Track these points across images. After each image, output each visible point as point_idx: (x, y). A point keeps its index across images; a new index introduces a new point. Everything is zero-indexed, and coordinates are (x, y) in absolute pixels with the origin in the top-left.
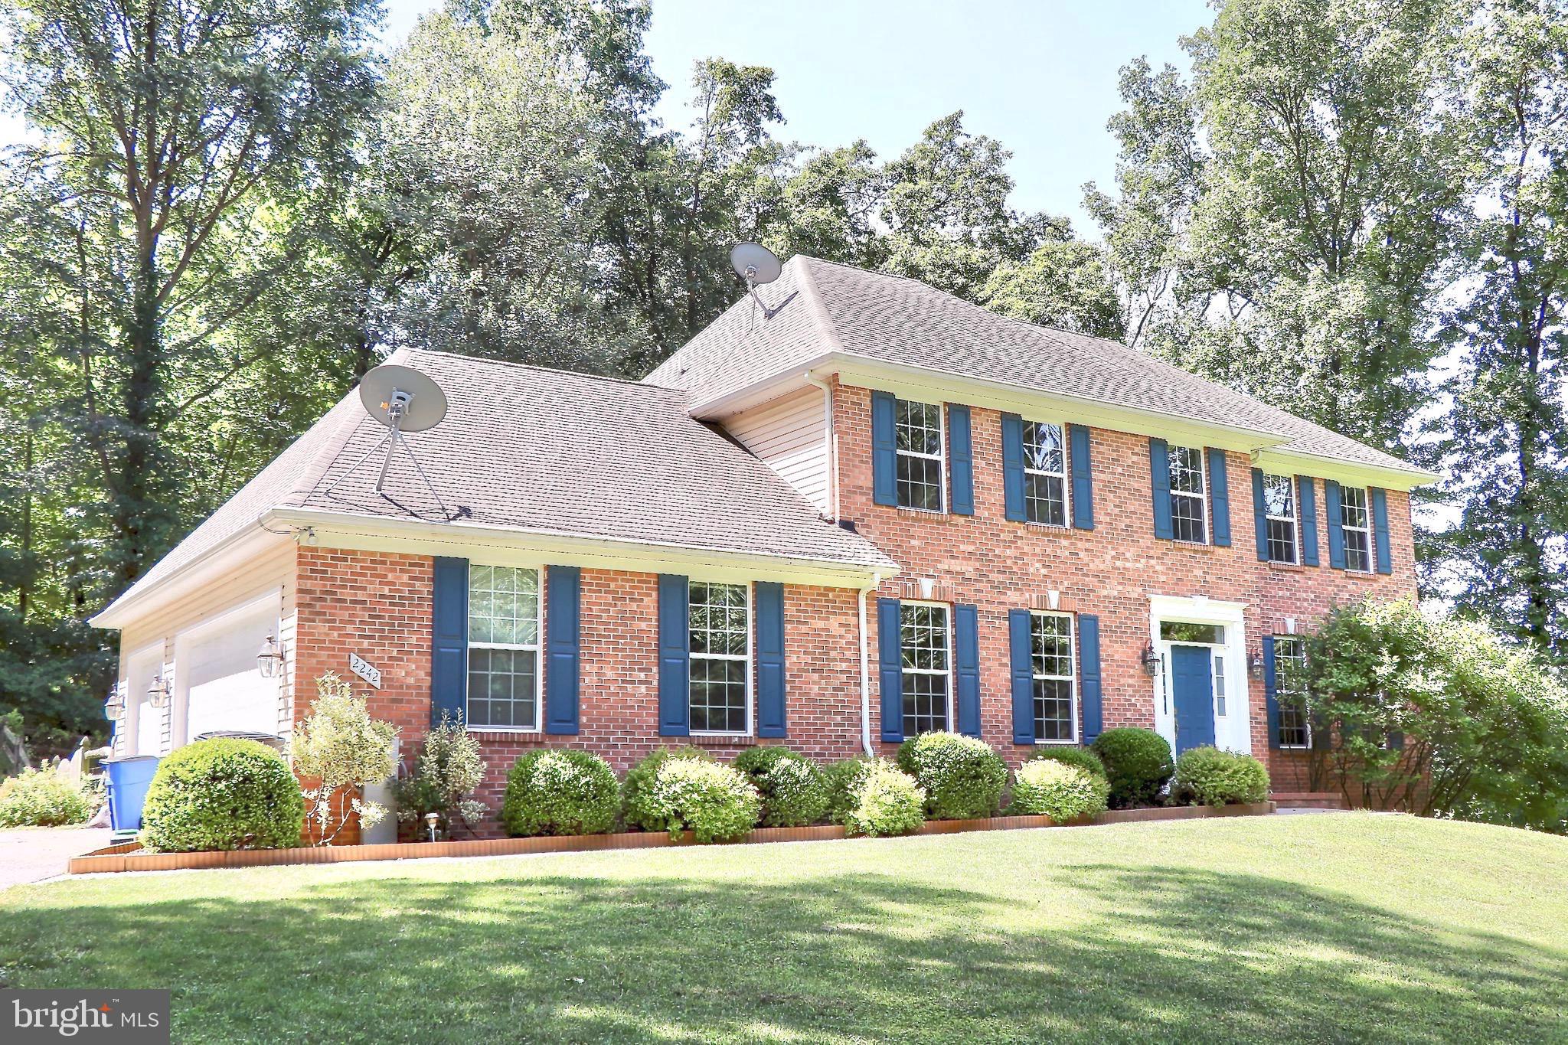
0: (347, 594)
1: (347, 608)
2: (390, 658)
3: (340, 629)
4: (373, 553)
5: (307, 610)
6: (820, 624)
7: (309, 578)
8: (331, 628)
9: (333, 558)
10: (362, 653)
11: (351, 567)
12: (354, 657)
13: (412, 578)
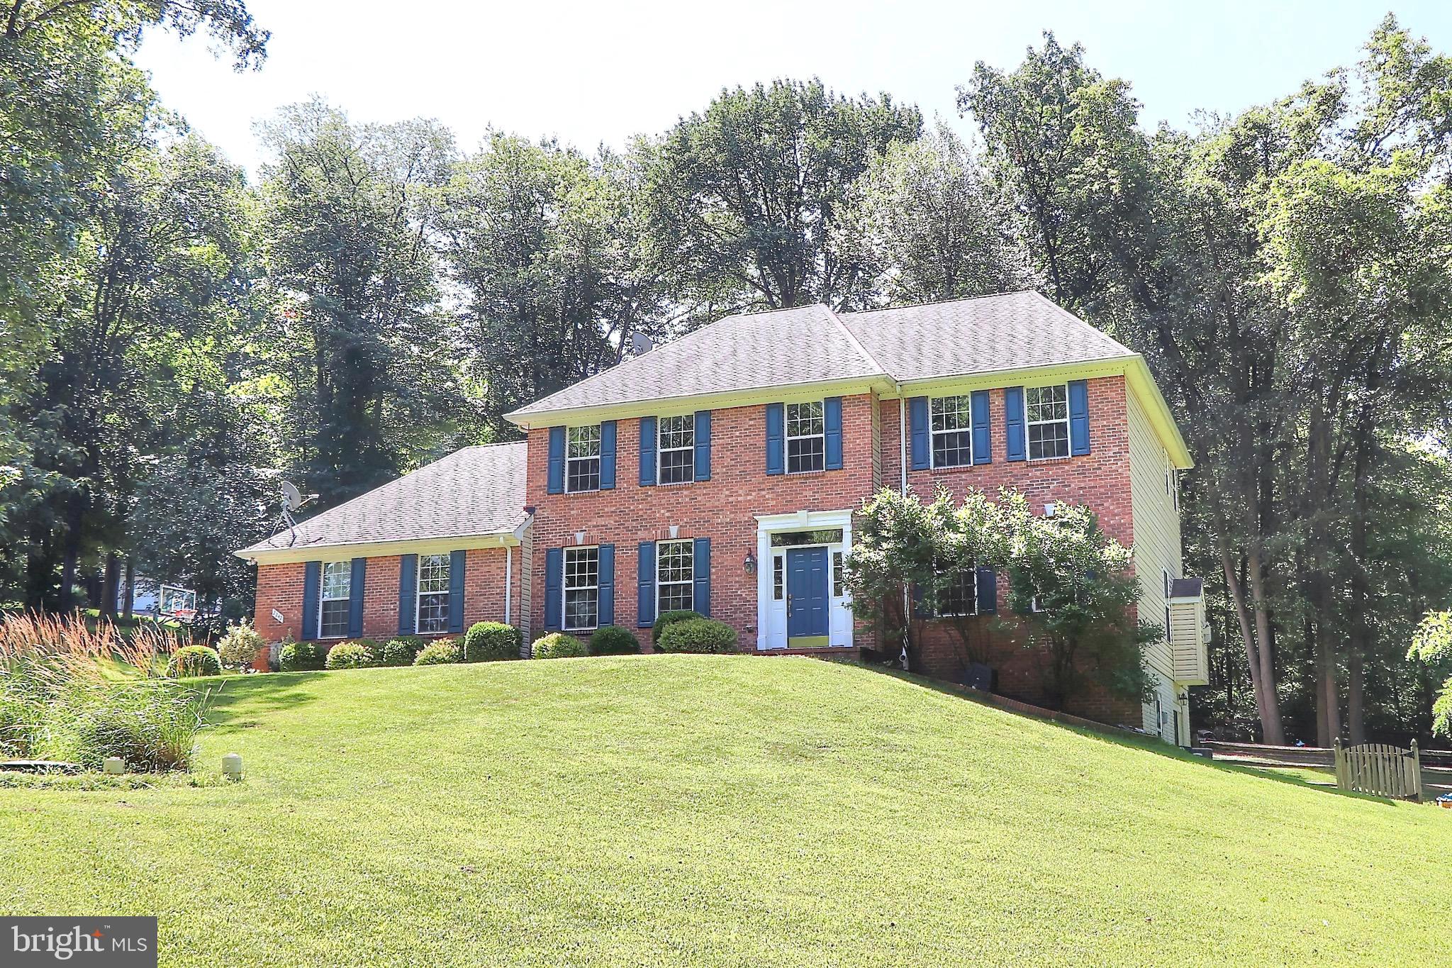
0: (274, 584)
1: (273, 590)
2: (288, 609)
3: (271, 598)
4: (283, 565)
6: (486, 569)
7: (261, 579)
8: (268, 599)
9: (270, 569)
10: (278, 608)
11: (275, 572)
12: (274, 610)
13: (297, 573)
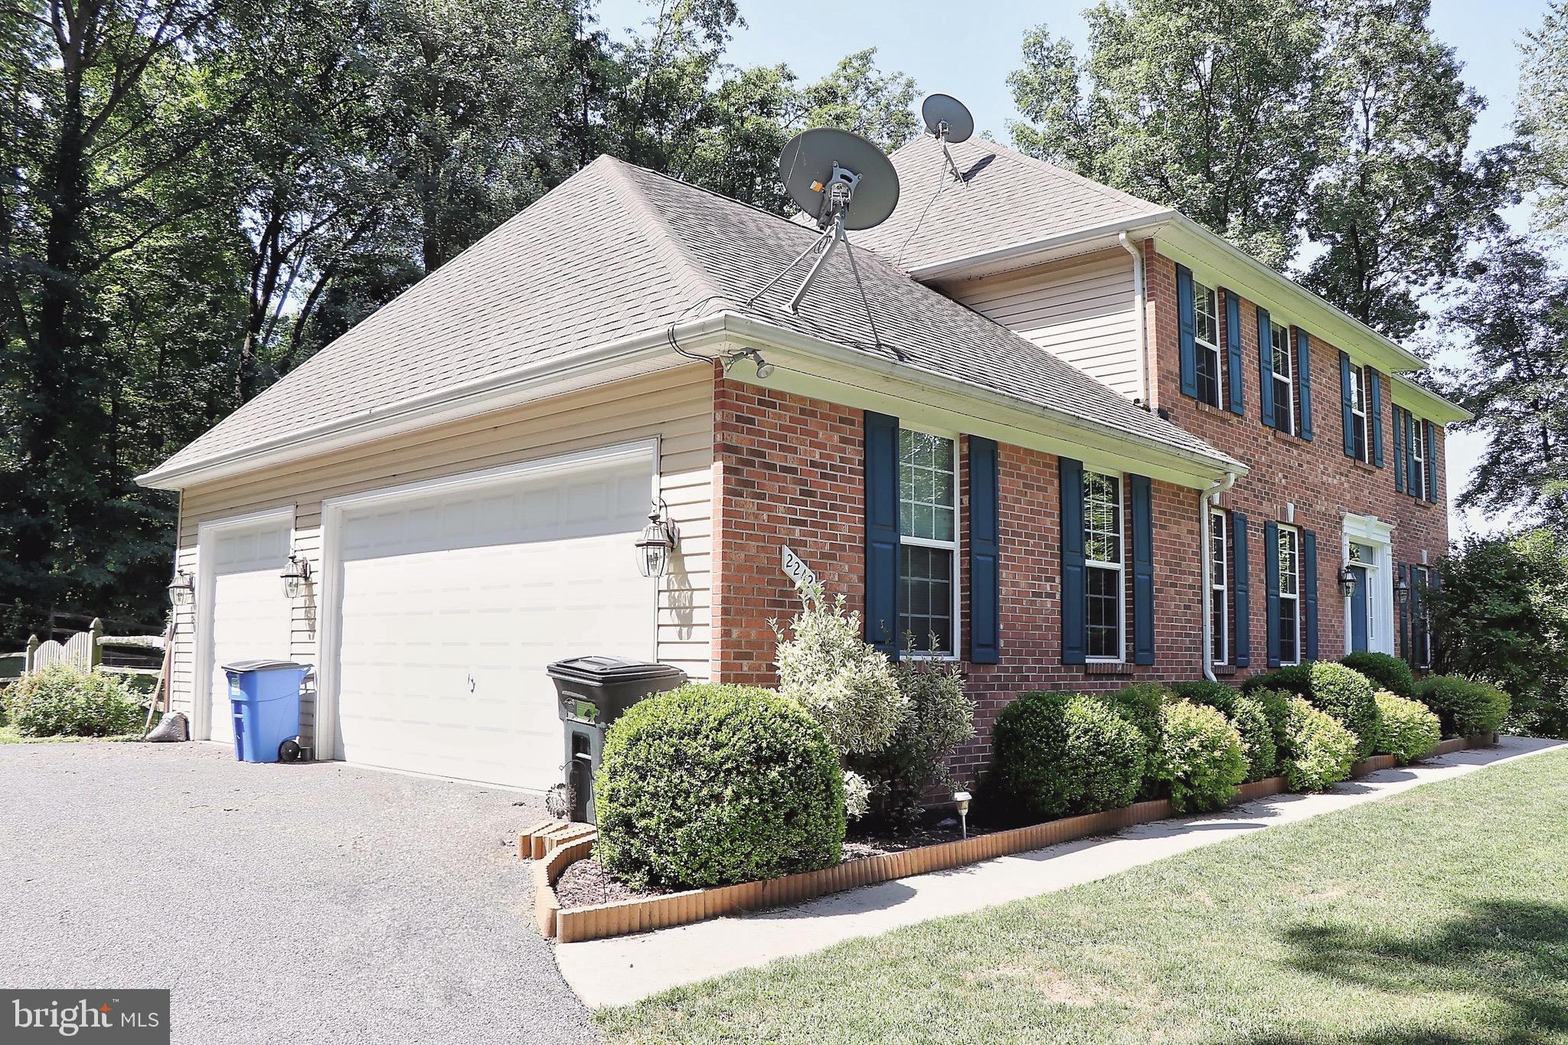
0: (775, 457)
1: (777, 479)
2: (824, 555)
3: (770, 508)
4: (802, 399)
5: (733, 478)
6: (1176, 529)
7: (735, 429)
8: (760, 507)
9: (761, 402)
10: (794, 544)
11: (780, 417)
12: (786, 550)
13: (843, 440)
